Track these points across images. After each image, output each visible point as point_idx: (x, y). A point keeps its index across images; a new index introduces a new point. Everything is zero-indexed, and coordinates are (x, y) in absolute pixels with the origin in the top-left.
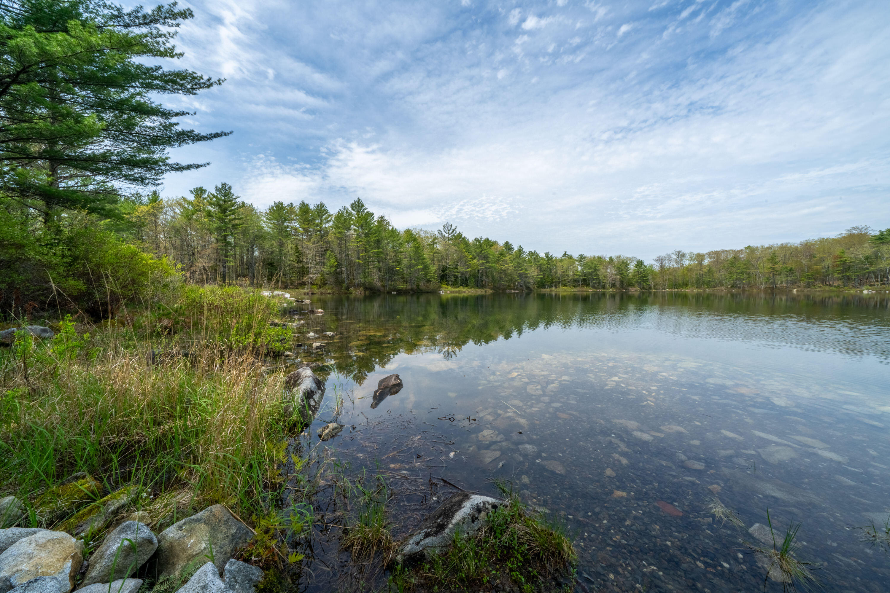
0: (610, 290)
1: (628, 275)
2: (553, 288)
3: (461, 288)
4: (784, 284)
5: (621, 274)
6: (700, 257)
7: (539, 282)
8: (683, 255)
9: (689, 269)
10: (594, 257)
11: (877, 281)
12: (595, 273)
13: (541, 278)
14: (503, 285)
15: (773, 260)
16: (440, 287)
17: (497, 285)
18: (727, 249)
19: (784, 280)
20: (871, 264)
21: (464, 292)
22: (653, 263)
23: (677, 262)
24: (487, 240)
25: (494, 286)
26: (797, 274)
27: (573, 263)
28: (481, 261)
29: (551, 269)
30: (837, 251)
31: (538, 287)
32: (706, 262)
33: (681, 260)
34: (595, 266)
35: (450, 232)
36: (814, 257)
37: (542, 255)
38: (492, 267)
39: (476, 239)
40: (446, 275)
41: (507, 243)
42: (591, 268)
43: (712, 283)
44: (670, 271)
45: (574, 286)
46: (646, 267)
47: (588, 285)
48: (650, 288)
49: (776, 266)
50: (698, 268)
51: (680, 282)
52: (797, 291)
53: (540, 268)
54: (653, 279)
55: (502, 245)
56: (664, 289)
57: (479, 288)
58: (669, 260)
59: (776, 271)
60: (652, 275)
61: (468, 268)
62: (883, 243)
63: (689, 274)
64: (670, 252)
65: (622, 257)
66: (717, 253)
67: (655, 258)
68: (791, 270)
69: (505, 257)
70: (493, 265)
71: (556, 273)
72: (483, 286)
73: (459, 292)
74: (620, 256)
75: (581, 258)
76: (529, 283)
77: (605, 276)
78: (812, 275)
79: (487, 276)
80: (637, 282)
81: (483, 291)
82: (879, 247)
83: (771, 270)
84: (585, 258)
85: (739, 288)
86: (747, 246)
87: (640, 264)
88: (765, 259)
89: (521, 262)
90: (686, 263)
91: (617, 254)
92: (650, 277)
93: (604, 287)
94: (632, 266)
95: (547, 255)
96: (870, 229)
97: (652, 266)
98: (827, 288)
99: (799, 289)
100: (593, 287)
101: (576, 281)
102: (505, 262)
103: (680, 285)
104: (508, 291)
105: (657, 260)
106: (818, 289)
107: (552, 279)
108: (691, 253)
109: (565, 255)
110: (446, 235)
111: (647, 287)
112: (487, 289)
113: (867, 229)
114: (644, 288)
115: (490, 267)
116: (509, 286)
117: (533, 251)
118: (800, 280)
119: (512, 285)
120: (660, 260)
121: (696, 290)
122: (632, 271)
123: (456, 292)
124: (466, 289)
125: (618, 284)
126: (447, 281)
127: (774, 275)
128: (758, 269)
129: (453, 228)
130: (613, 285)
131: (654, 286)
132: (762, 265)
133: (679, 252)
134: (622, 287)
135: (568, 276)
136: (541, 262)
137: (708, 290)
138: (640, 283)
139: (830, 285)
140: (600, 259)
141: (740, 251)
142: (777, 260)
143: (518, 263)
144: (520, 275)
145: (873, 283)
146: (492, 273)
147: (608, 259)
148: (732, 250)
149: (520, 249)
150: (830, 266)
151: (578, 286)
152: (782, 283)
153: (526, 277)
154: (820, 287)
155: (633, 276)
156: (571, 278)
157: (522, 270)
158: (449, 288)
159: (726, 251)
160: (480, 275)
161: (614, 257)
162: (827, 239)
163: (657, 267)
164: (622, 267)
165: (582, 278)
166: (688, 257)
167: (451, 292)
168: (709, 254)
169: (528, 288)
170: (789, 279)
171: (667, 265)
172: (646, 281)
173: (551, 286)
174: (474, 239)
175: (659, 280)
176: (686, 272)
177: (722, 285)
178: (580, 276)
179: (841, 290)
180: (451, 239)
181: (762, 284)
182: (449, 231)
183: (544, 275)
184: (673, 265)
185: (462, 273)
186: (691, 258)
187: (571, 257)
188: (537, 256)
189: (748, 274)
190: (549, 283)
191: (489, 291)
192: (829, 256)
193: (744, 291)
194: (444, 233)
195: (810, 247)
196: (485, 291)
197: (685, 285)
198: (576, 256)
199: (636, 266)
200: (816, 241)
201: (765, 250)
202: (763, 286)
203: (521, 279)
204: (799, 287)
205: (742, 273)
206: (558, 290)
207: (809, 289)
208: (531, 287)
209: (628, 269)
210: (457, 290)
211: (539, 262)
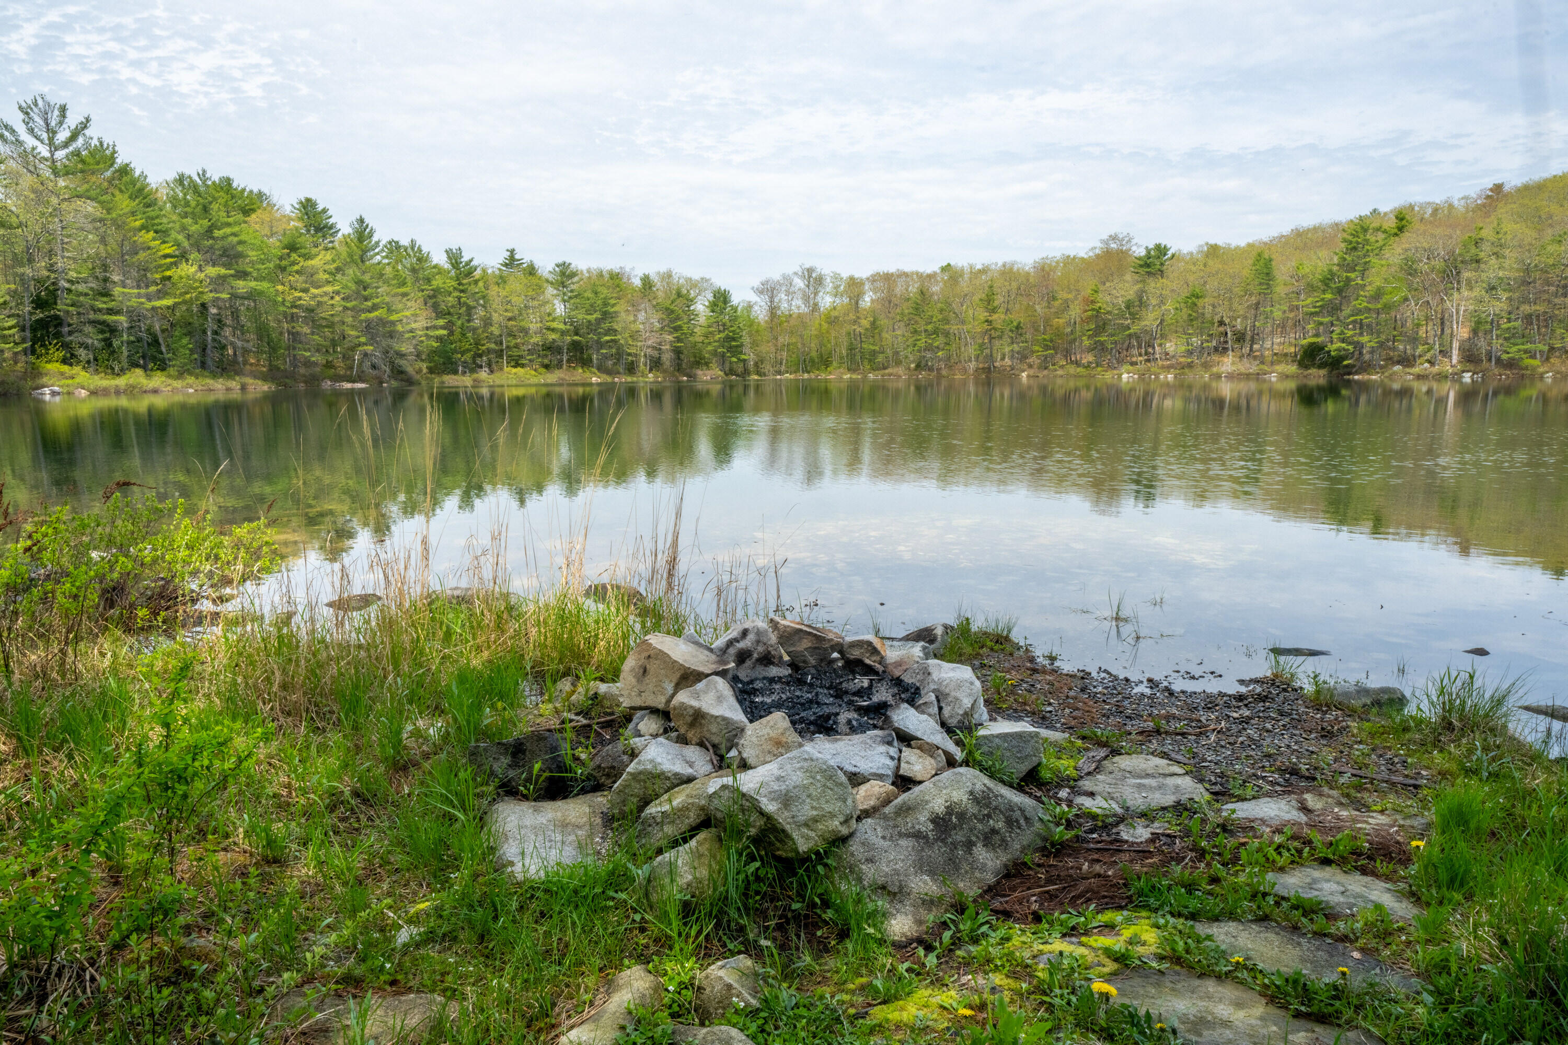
0: (648, 379)
1: (692, 334)
2: (483, 374)
3: (137, 377)
4: (1007, 361)
5: (676, 329)
6: (854, 286)
7: (434, 352)
8: (820, 281)
9: (832, 320)
10: (600, 275)
11: (1140, 355)
12: (606, 325)
13: (439, 339)
14: (308, 363)
15: (989, 302)
16: (34, 373)
17: (284, 365)
18: (908, 268)
19: (1007, 349)
20: (1134, 316)
21: (155, 391)
22: (753, 298)
23: (806, 299)
24: (226, 185)
25: (273, 369)
26: (1029, 336)
27: (539, 289)
28: (212, 271)
29: (470, 309)
30: (1088, 285)
31: (431, 370)
32: (867, 300)
33: (816, 294)
34: (605, 304)
35: (62, 136)
36: (1054, 298)
37: (439, 258)
38: (261, 293)
39: (180, 180)
40: (58, 322)
41: (308, 206)
42: (591, 309)
43: (880, 358)
44: (792, 322)
45: (547, 367)
46: (735, 309)
47: (586, 363)
48: (746, 372)
49: (995, 316)
50: (852, 316)
51: (814, 354)
52: (1028, 376)
53: (433, 300)
54: (755, 344)
55: (288, 209)
56: (780, 373)
57: (214, 376)
58: (788, 293)
59: (995, 329)
60: (750, 334)
61: (161, 294)
62: (1149, 273)
63: (833, 334)
64: (790, 271)
65: (676, 278)
66: (888, 278)
67: (757, 283)
68: (1018, 327)
69: (307, 257)
70: (264, 285)
71: (487, 322)
72: (226, 368)
73: (131, 391)
74: (669, 275)
75: (563, 274)
76: (402, 355)
77: (635, 335)
78: (1051, 341)
79: (239, 327)
80: (715, 353)
81: (234, 384)
82: (1143, 281)
83: (985, 326)
84: (574, 274)
85: (931, 369)
86: (945, 264)
87: (721, 299)
88: (976, 298)
89: (367, 278)
90: (826, 301)
91: (663, 269)
92: (746, 340)
93: (631, 369)
94: (701, 307)
95: (454, 257)
96: (1134, 242)
97: (750, 306)
98: (1072, 369)
99: (1032, 372)
100: (602, 369)
101: (551, 348)
102: (310, 276)
103: (812, 361)
104: (327, 384)
105: (761, 292)
106: (1060, 372)
107: (477, 343)
108: (836, 277)
109: (511, 261)
110: (44, 151)
111: (740, 368)
112: (249, 380)
113: (1129, 241)
114: (732, 372)
115: (252, 295)
116: (329, 365)
117: (405, 242)
118: (1033, 352)
119: (339, 363)
120: (768, 290)
121: (847, 376)
122: (702, 320)
123: (118, 392)
124: (158, 380)
125: (667, 358)
126: (66, 346)
127: (991, 338)
128: (963, 322)
129: (73, 120)
130: (656, 364)
131: (756, 364)
132: (971, 312)
133: (810, 271)
134: (679, 368)
135: (525, 331)
136: (437, 282)
137: (871, 376)
138: (723, 355)
139: (1077, 363)
140: (616, 279)
141: (932, 276)
142: (996, 303)
143: (359, 282)
144: (369, 328)
145: (1134, 359)
146: (256, 315)
147: (637, 282)
148: (917, 273)
149: (362, 232)
150: (1078, 320)
151: (559, 366)
152: (1003, 359)
153: (391, 335)
154: (1062, 367)
155: (706, 336)
156: (536, 339)
157: (375, 307)
158: (82, 375)
159: (906, 275)
160: (211, 325)
161: (654, 277)
162: (1075, 258)
163: (760, 313)
164: (678, 307)
165: (568, 339)
166: (829, 287)
167: (94, 393)
168: (874, 279)
169: (398, 373)
170: (1016, 347)
171: (784, 305)
172: (736, 350)
173: (474, 367)
174: (171, 176)
175: (767, 349)
176: (825, 326)
177: (898, 363)
178: (563, 333)
179: (1093, 373)
180: (68, 172)
181: (970, 361)
182: (52, 133)
183: (449, 326)
184: (798, 306)
185: (135, 317)
186: (836, 287)
187: (531, 270)
188: (422, 259)
189: (947, 334)
190: (468, 357)
191: (259, 388)
192: (1076, 298)
193: (939, 377)
194: (30, 142)
195: (1048, 274)
196: (243, 388)
197: (825, 362)
198: (546, 265)
199: (713, 306)
200: (1057, 262)
201: (977, 274)
202: (972, 365)
203: (372, 340)
204: (1030, 366)
205: (936, 332)
206: (497, 379)
207: (1046, 372)
208: (410, 370)
209: (692, 316)
210: (121, 382)
211: (428, 280)
